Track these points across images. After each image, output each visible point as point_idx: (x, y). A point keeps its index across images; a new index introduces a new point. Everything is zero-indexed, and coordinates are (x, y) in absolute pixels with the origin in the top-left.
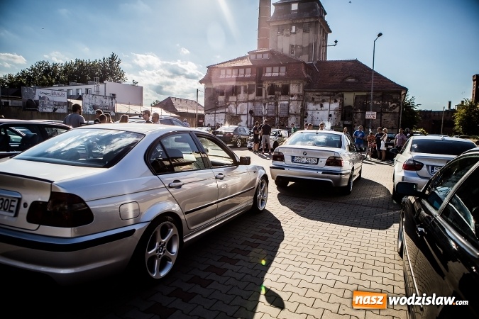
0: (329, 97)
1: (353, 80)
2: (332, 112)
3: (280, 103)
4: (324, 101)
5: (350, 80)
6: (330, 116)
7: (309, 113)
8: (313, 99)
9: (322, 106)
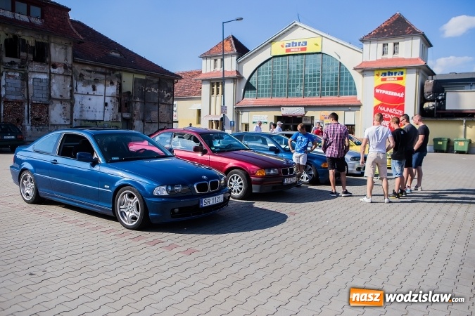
0: (103, 77)
1: (118, 55)
2: (108, 100)
3: (31, 76)
4: (96, 81)
5: (113, 54)
6: (106, 104)
7: (77, 98)
8: (81, 75)
9: (94, 89)
